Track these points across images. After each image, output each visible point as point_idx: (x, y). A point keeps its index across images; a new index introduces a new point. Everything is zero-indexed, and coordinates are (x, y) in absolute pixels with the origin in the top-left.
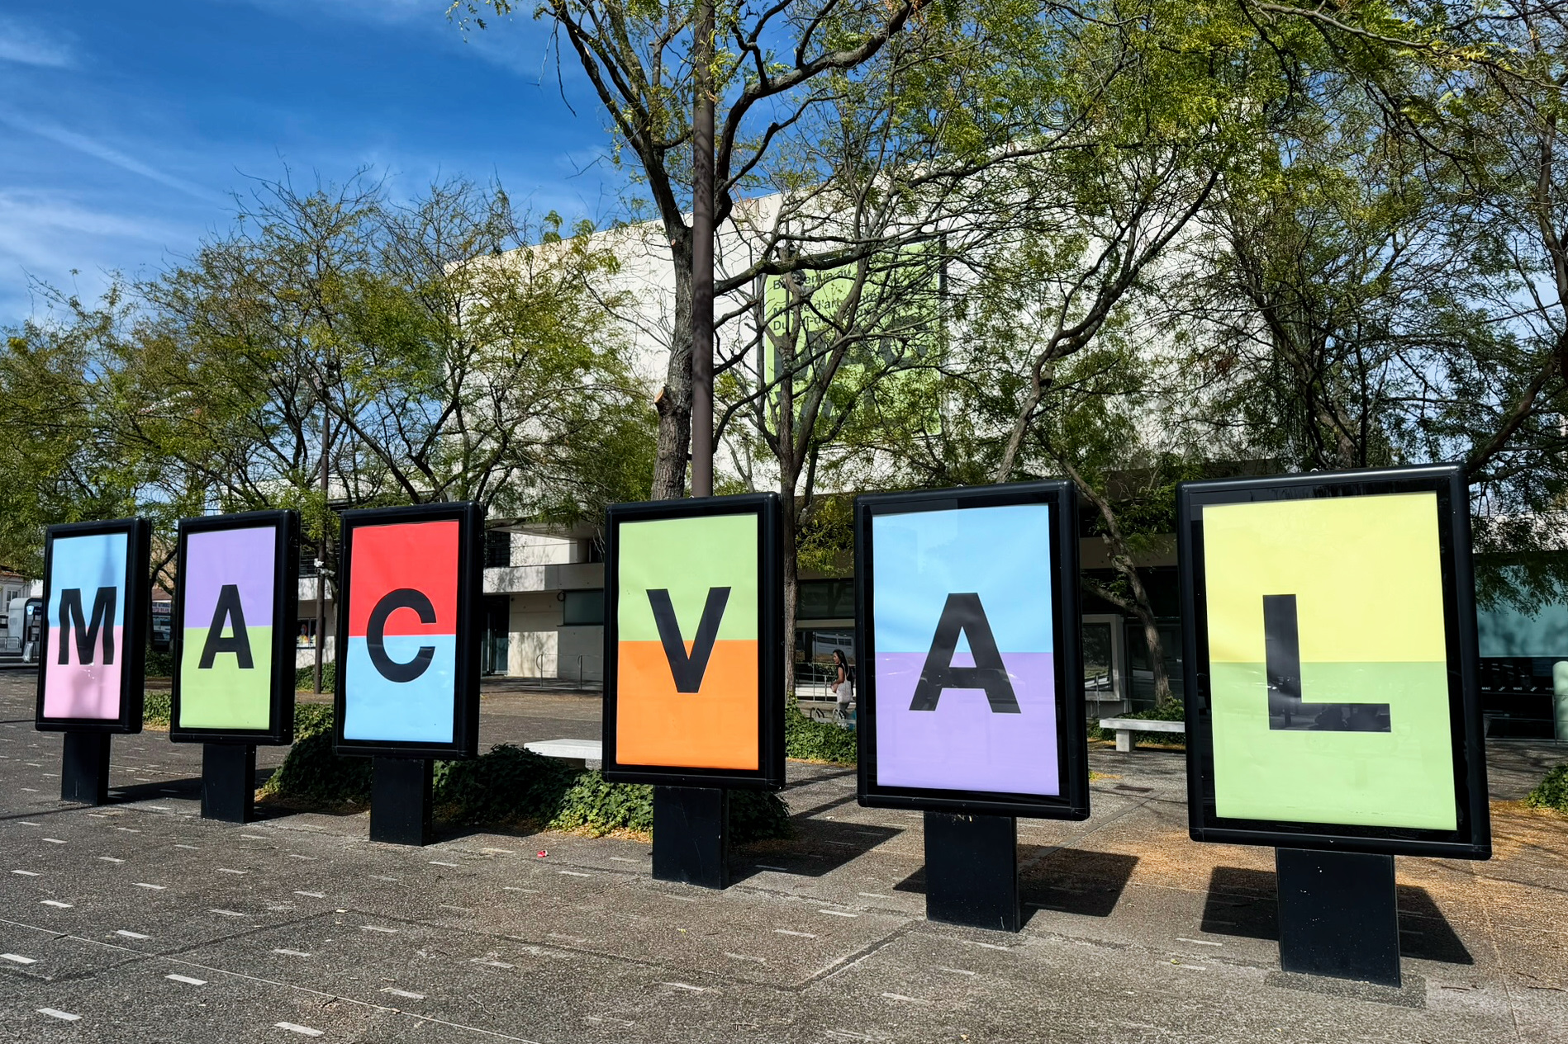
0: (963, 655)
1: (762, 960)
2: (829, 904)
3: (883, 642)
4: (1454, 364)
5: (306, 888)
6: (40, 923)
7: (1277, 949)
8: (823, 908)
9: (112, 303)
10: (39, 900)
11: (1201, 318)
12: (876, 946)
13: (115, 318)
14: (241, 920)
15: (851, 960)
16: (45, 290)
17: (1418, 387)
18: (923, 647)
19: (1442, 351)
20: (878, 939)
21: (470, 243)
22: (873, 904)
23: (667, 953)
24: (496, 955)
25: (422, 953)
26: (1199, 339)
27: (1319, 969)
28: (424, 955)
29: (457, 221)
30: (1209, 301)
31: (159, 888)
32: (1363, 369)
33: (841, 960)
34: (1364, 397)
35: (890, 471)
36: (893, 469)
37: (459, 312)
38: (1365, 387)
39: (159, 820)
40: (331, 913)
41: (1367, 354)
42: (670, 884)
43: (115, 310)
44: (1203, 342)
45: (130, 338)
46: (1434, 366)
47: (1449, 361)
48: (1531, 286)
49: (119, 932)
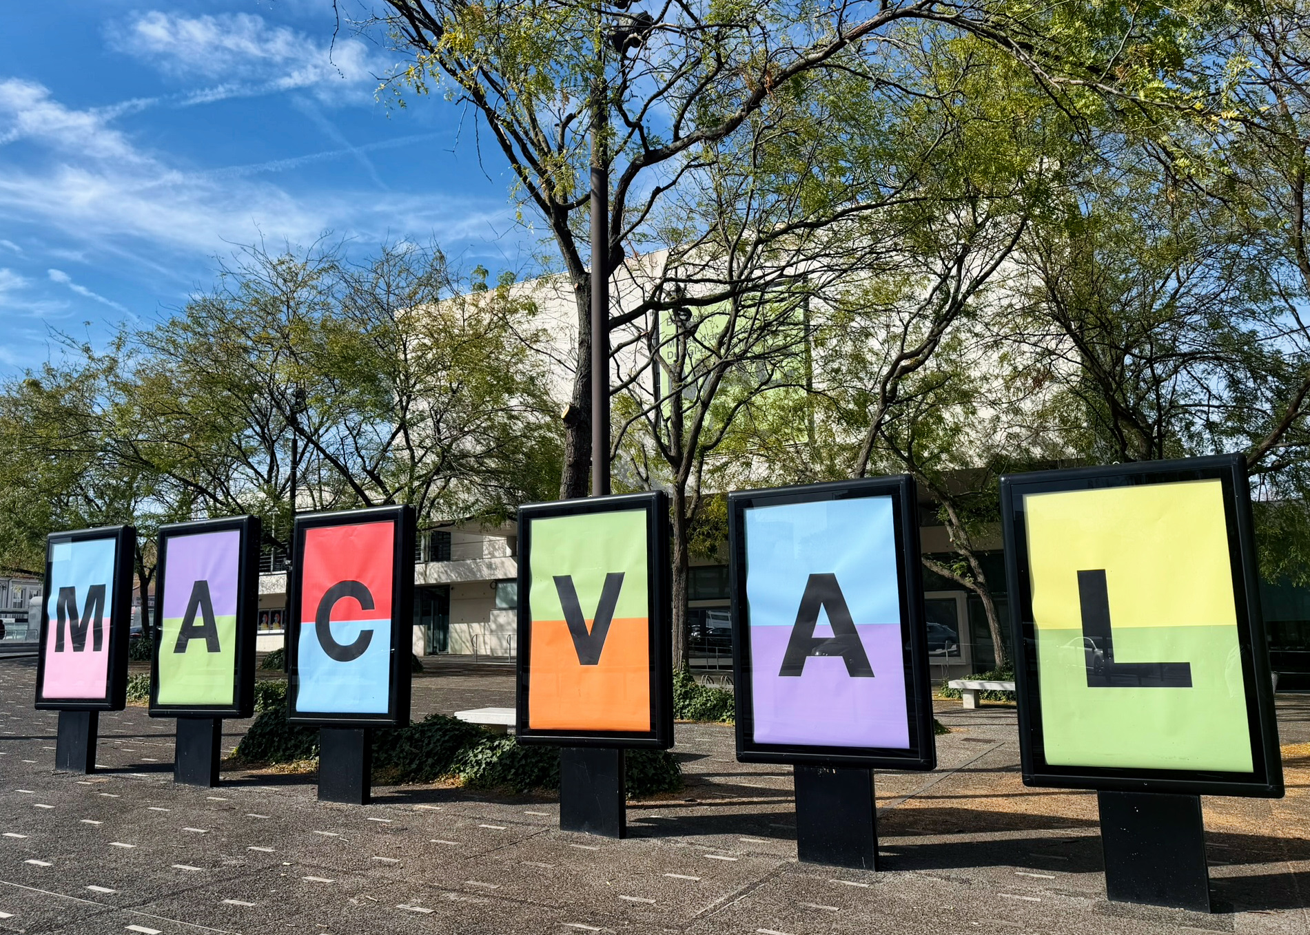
0: (823, 627)
1: (652, 901)
2: (712, 849)
3: (757, 618)
4: (1232, 376)
5: (259, 843)
6: (22, 880)
7: (1104, 881)
8: (708, 853)
9: (118, 348)
10: (23, 859)
11: (1020, 342)
12: (753, 886)
13: (120, 360)
14: (199, 873)
15: (731, 899)
16: (63, 339)
17: (1203, 396)
18: (789, 621)
19: (1221, 366)
20: (756, 880)
21: (415, 293)
22: (751, 849)
23: (570, 896)
24: (419, 901)
25: (354, 901)
26: (1019, 359)
27: (1140, 898)
28: (356, 902)
29: (404, 275)
30: (1026, 328)
31: (130, 846)
32: (1157, 381)
33: (722, 899)
34: (1159, 404)
35: (765, 474)
36: (767, 471)
37: (405, 350)
38: (1158, 396)
39: (138, 786)
40: (278, 866)
41: (1159, 369)
42: (576, 834)
43: (120, 355)
44: (1021, 363)
45: (130, 376)
46: (1216, 377)
47: (1228, 373)
48: (1293, 310)
49: (91, 887)
